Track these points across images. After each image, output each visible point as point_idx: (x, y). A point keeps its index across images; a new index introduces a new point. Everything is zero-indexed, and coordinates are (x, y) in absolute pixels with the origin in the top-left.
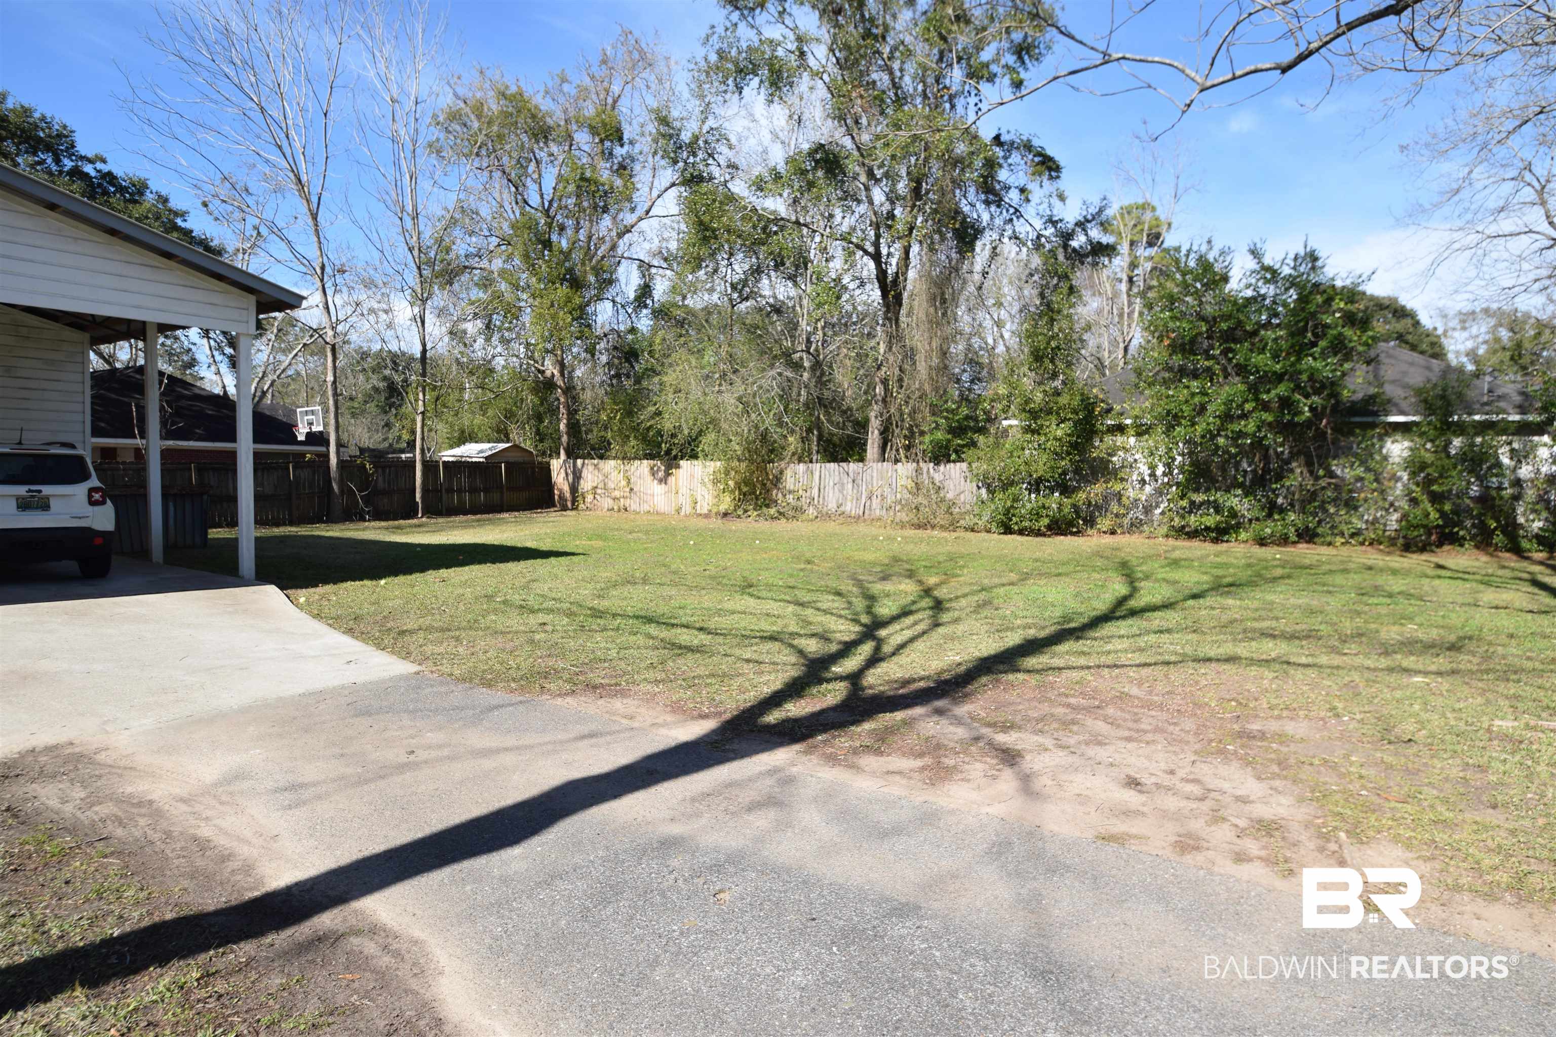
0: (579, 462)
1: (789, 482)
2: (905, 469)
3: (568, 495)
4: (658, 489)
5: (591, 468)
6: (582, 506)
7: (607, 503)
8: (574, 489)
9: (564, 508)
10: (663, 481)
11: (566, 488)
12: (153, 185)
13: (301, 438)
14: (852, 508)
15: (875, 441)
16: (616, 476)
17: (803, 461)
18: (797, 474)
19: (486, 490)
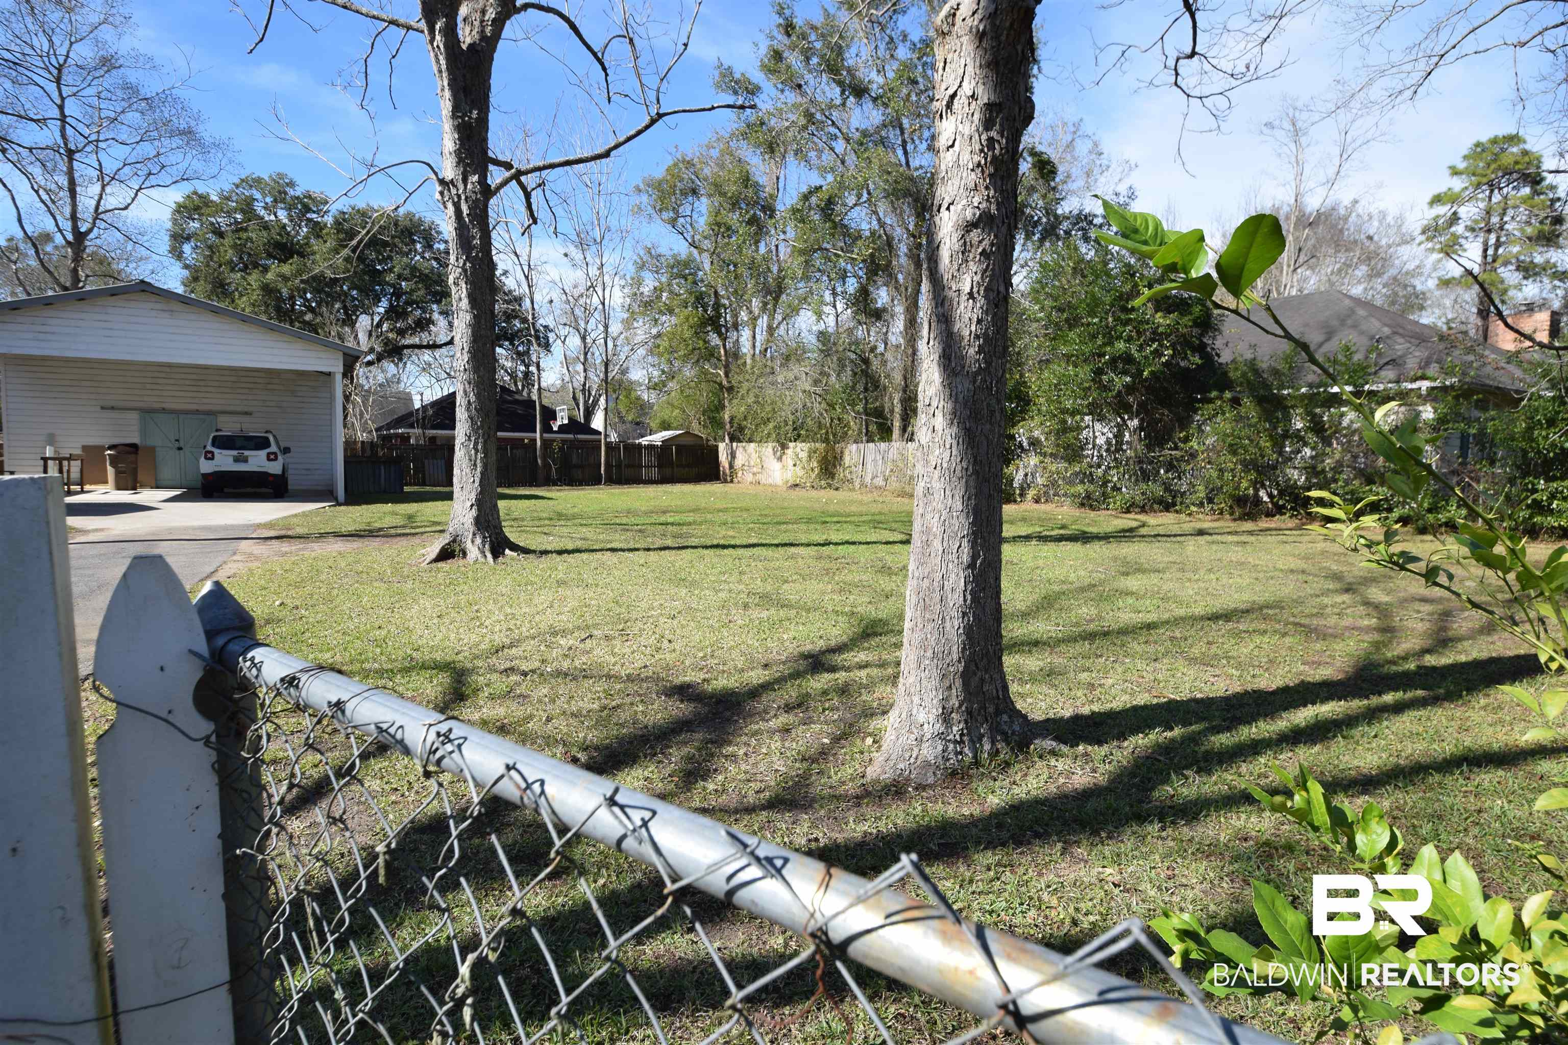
0: (735, 444)
1: (847, 460)
2: (913, 446)
3: (728, 471)
4: (777, 466)
5: (741, 449)
6: (735, 480)
7: (749, 478)
8: (731, 466)
9: (725, 481)
10: (780, 459)
11: (727, 466)
13: (555, 429)
14: (880, 482)
15: (897, 424)
16: (754, 456)
17: (856, 442)
18: (852, 453)
19: (660, 466)
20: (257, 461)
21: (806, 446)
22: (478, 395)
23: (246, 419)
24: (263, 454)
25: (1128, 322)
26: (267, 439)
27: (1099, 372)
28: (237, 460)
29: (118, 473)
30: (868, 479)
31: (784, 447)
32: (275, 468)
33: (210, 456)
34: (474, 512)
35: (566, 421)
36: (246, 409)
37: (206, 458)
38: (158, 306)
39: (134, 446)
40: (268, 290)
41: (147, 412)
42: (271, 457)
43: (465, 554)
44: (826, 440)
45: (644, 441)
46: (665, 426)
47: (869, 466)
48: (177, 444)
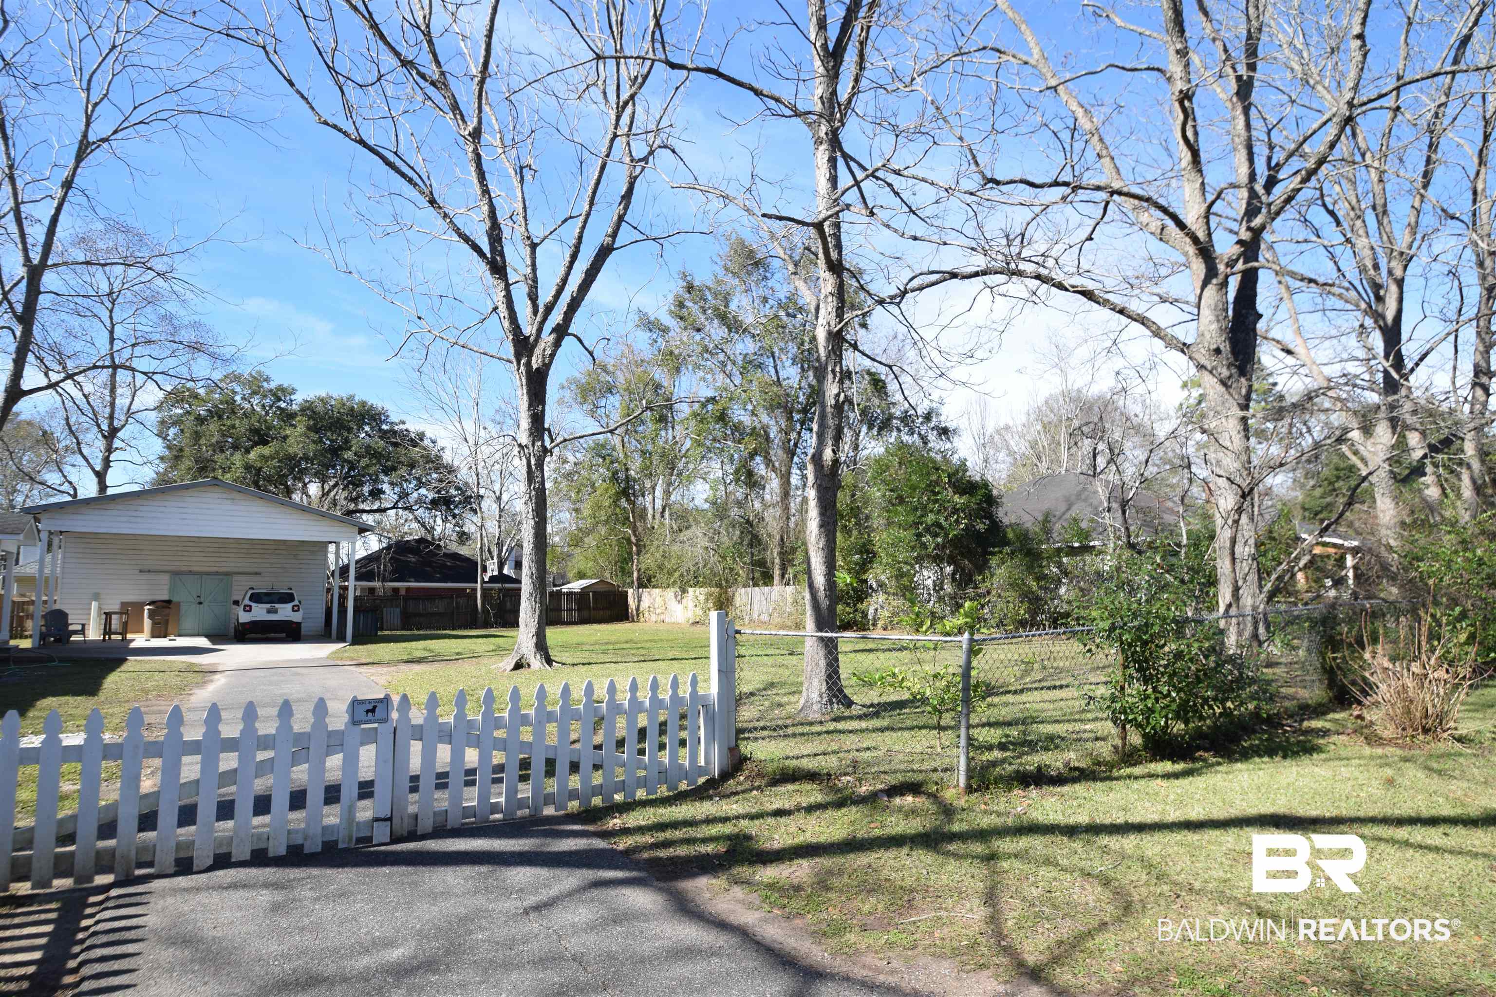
0: (641, 590)
1: (738, 601)
2: (790, 589)
3: (635, 613)
4: (679, 607)
5: (647, 594)
6: (642, 619)
7: (654, 618)
8: (638, 609)
9: (633, 621)
10: (680, 602)
11: (635, 608)
12: (428, 434)
13: (486, 579)
14: (765, 617)
15: (777, 573)
16: (659, 600)
17: (744, 586)
18: (742, 596)
19: (579, 610)
20: (285, 612)
21: (704, 590)
22: (537, 569)
23: (257, 578)
24: (289, 606)
25: (936, 501)
26: (292, 595)
27: (919, 535)
28: (269, 611)
29: (155, 624)
30: (755, 616)
31: (684, 591)
32: (296, 617)
33: (248, 609)
34: (534, 640)
35: (496, 573)
36: (256, 570)
37: (245, 610)
38: (224, 496)
39: (169, 602)
40: (248, 467)
41: (176, 574)
42: (296, 609)
43: (529, 665)
44: (719, 585)
45: (565, 589)
46: (581, 576)
47: (756, 606)
48: (198, 600)
